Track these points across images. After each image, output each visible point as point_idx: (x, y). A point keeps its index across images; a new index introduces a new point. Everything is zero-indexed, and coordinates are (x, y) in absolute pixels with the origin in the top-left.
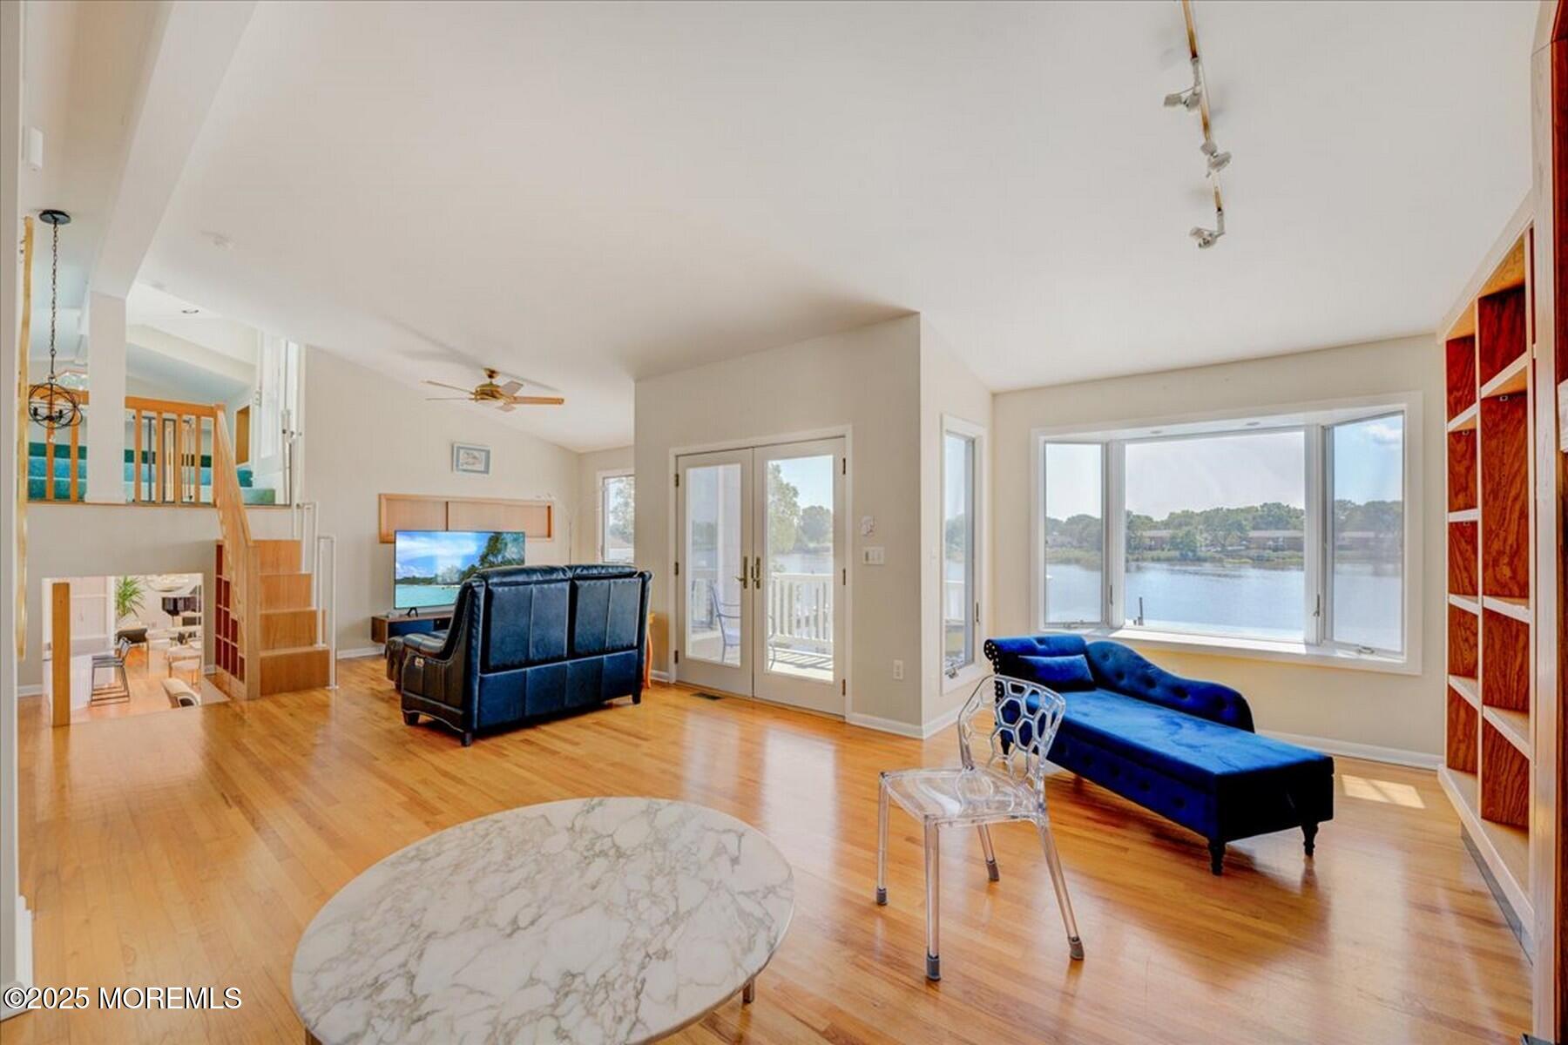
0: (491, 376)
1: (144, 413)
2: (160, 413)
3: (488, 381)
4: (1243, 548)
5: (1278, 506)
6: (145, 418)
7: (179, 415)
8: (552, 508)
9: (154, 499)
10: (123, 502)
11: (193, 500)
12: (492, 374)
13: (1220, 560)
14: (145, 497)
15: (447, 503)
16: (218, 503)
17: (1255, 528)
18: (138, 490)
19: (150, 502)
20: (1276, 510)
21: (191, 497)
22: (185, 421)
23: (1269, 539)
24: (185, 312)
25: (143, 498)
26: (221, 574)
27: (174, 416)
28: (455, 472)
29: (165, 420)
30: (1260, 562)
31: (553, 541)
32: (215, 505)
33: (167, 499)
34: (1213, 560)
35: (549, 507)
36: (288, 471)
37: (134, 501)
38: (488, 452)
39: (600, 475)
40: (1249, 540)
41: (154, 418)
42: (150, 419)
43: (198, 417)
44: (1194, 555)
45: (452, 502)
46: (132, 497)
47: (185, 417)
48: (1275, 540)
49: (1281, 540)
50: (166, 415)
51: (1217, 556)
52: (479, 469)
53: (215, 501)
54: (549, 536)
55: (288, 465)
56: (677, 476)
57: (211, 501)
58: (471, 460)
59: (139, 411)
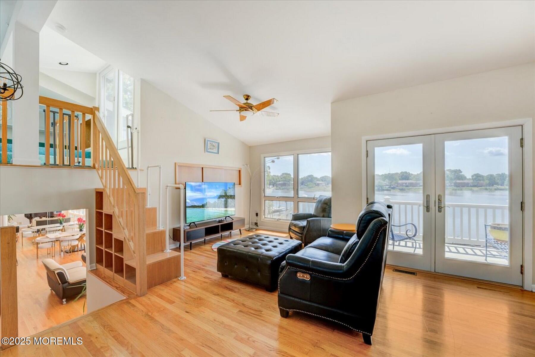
0: (247, 99)
1: (52, 109)
2: (61, 109)
3: (245, 101)
4: (396, 186)
5: (406, 172)
6: (51, 111)
7: (73, 112)
8: (241, 171)
9: (57, 163)
10: (39, 165)
11: (81, 164)
12: (247, 98)
13: (390, 190)
14: (52, 161)
15: (202, 168)
16: (97, 166)
17: (400, 180)
18: (48, 158)
19: (55, 165)
20: (405, 174)
21: (79, 163)
22: (76, 116)
23: (404, 183)
24: (60, 63)
25: (50, 163)
26: (102, 209)
27: (69, 112)
28: (206, 153)
29: (64, 114)
30: (402, 190)
31: (241, 186)
32: (94, 167)
33: (65, 163)
34: (387, 190)
35: (240, 171)
36: (130, 149)
37: (45, 164)
38: (219, 143)
39: (262, 156)
40: (398, 184)
41: (57, 113)
42: (54, 113)
43: (84, 114)
44: (382, 188)
45: (204, 167)
46: (43, 162)
47: (76, 113)
48: (406, 183)
49: (407, 183)
50: (65, 111)
51: (389, 189)
52: (215, 152)
53: (94, 165)
54: (240, 184)
55: (130, 145)
56: (367, 151)
57: (92, 165)
58: (212, 147)
59: (48, 106)
